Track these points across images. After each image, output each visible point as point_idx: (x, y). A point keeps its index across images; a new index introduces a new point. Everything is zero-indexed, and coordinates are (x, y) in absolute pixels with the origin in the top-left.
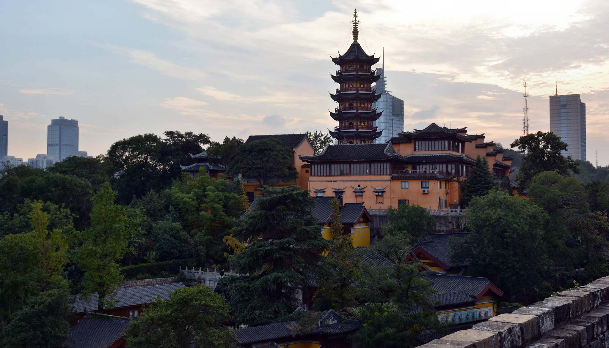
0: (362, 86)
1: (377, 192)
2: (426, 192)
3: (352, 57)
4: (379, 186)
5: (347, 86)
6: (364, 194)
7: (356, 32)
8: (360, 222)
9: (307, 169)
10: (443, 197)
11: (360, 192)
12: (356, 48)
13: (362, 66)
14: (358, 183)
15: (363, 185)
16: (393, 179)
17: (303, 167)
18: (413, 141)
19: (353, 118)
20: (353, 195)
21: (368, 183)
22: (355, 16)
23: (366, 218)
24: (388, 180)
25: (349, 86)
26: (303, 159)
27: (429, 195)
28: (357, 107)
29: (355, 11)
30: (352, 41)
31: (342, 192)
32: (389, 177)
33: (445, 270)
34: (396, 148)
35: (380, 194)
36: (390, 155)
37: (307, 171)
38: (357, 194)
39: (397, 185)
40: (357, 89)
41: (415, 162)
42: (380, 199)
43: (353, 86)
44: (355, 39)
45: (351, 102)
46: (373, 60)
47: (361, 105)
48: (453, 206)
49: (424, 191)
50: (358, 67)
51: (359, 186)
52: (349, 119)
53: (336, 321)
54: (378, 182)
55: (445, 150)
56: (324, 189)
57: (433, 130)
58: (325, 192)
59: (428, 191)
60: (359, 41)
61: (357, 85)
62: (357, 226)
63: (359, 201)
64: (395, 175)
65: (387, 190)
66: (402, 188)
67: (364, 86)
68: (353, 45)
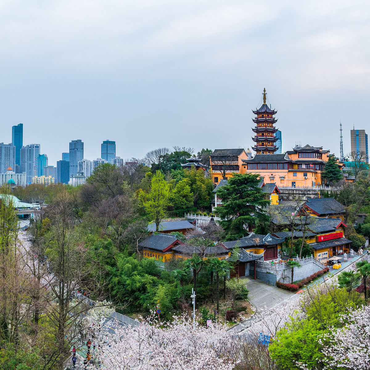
0: (268, 125)
1: (281, 178)
3: (263, 111)
4: (282, 175)
5: (261, 125)
6: (275, 179)
7: (265, 99)
8: (274, 193)
9: (245, 166)
10: (314, 181)
11: (272, 178)
12: (265, 106)
13: (268, 115)
14: (272, 173)
15: (274, 174)
16: (289, 171)
17: (243, 165)
18: (298, 153)
19: (264, 141)
20: (269, 179)
21: (276, 174)
22: (265, 91)
23: (277, 191)
25: (262, 125)
26: (244, 161)
27: (308, 180)
28: (266, 135)
30: (263, 103)
31: (263, 178)
32: (287, 171)
33: (318, 216)
34: (290, 156)
35: (283, 179)
36: (288, 160)
37: (245, 167)
38: (271, 179)
39: (291, 174)
40: (266, 126)
41: (299, 163)
42: (282, 181)
43: (264, 125)
44: (265, 102)
45: (263, 133)
46: (274, 113)
47: (268, 134)
48: (319, 185)
49: (305, 178)
50: (266, 116)
51: (272, 175)
52: (262, 141)
53: (271, 239)
54: (282, 173)
55: (314, 158)
57: (307, 148)
59: (307, 178)
61: (266, 124)
62: (272, 195)
63: (272, 182)
64: (290, 170)
65: (286, 177)
66: (293, 176)
67: (269, 125)
68: (264, 105)
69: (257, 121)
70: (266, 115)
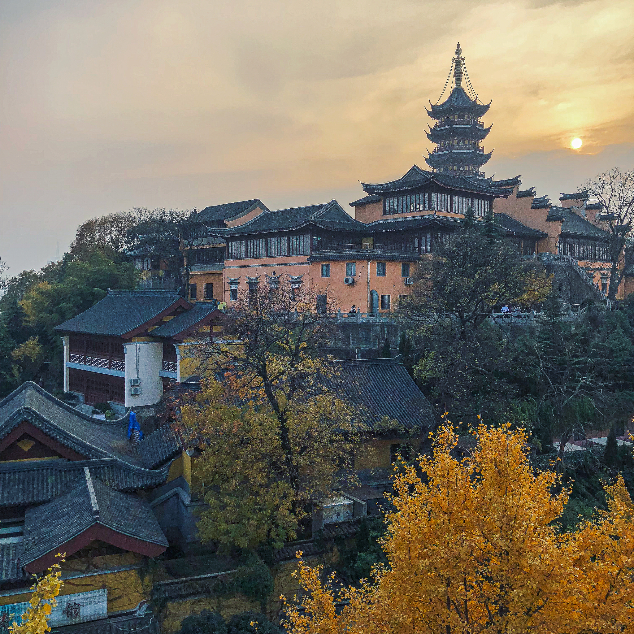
0: (461, 143)
1: (292, 282)
2: (350, 282)
5: (443, 146)
6: (280, 286)
12: (458, 92)
13: (462, 118)
14: (274, 269)
15: (278, 271)
16: (312, 260)
22: (458, 51)
24: (306, 264)
27: (356, 287)
28: (453, 171)
29: (458, 45)
31: (256, 284)
32: (305, 259)
35: (297, 285)
39: (317, 270)
40: (453, 148)
43: (449, 144)
44: (458, 82)
45: (446, 165)
47: (459, 168)
49: (347, 280)
51: (274, 273)
54: (295, 266)
56: (238, 279)
58: (239, 283)
59: (354, 281)
60: (464, 85)
61: (453, 142)
64: (315, 254)
65: (305, 279)
66: (322, 276)
67: (464, 142)
68: (454, 91)
69: (434, 135)
70: (456, 116)
